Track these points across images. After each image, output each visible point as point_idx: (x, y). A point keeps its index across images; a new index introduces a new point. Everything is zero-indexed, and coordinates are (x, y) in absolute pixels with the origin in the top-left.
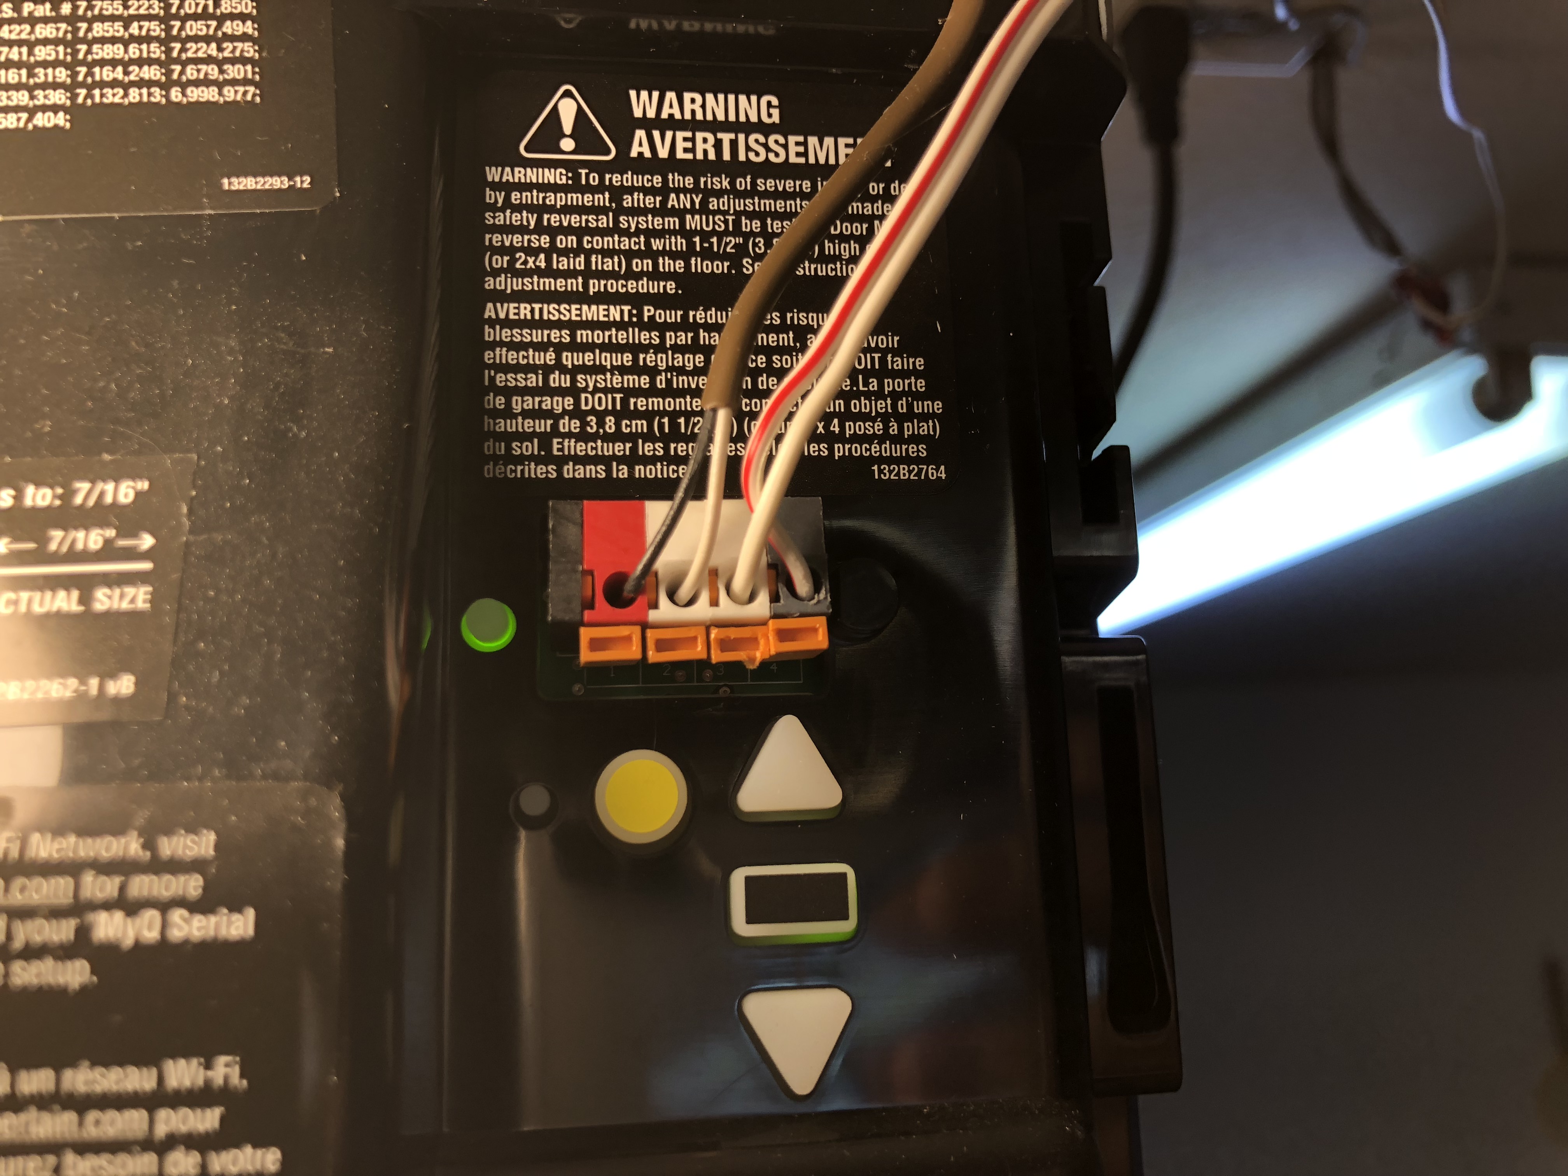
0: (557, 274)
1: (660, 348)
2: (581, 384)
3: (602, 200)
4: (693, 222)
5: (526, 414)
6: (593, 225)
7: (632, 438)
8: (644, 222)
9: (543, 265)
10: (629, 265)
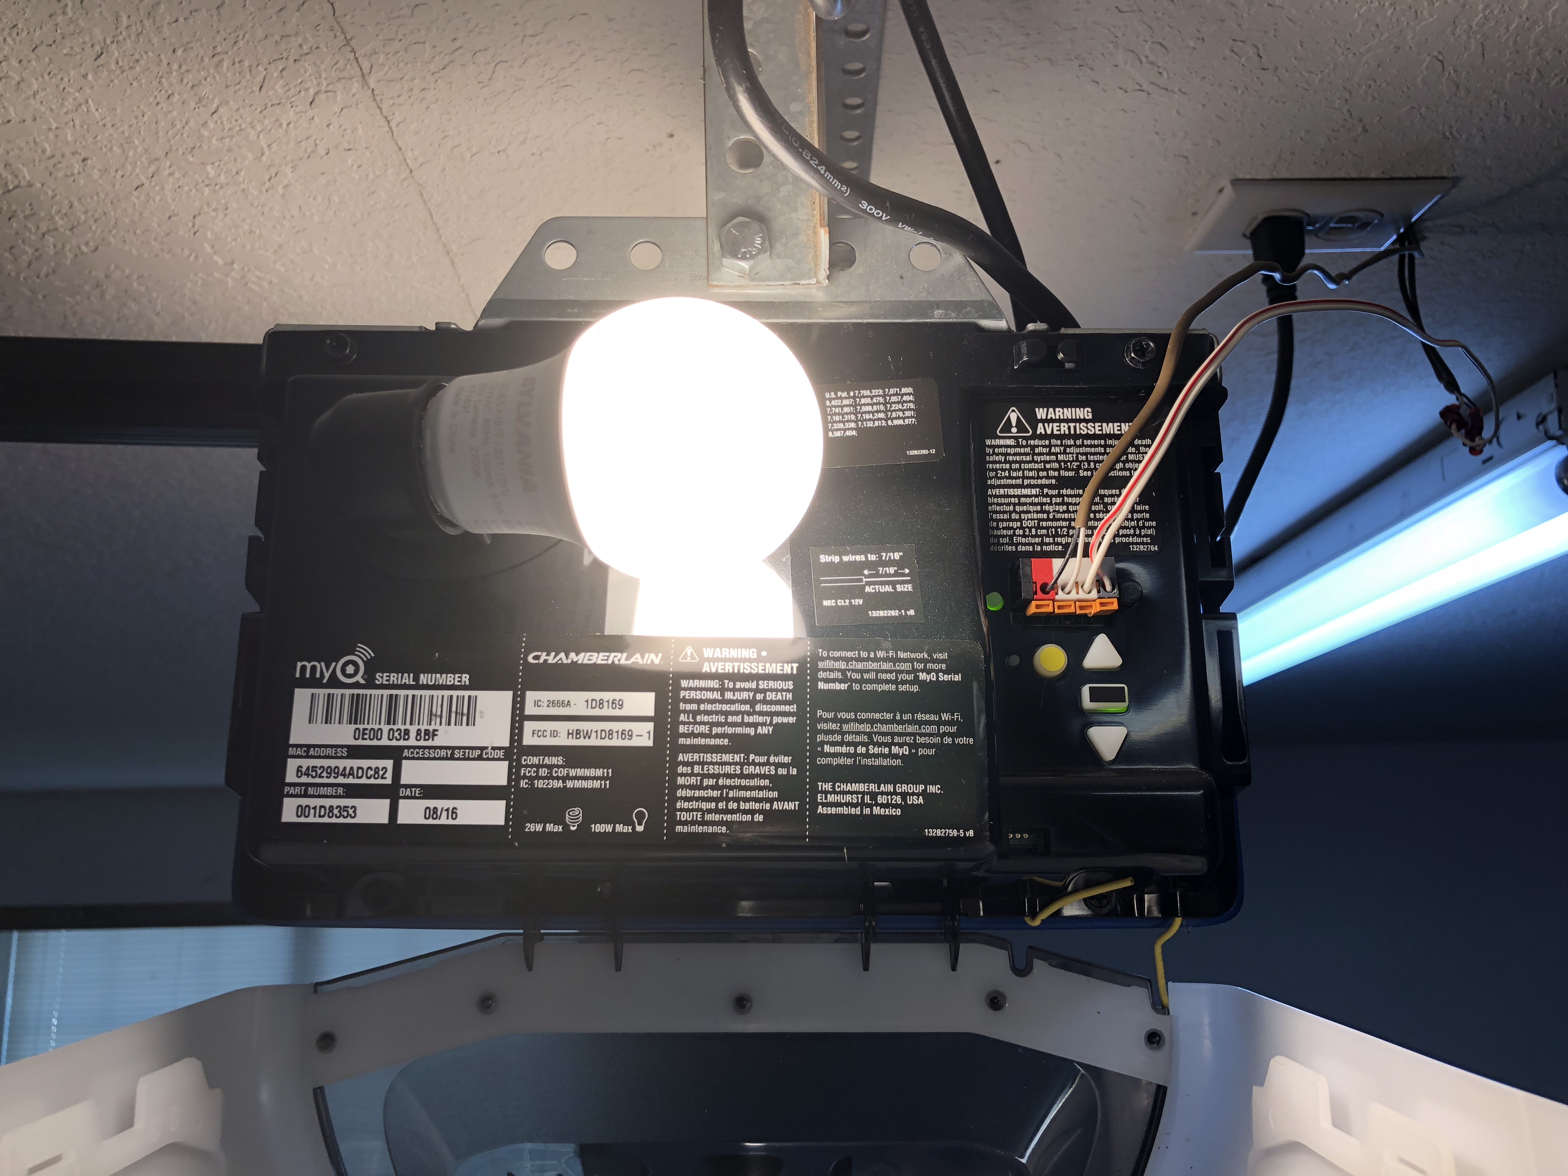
0: (1013, 478)
1: (1050, 504)
2: (1023, 518)
3: (1028, 450)
4: (1061, 457)
5: (1004, 528)
6: (1024, 460)
7: (1042, 536)
8: (1043, 458)
9: (1007, 475)
10: (1038, 474)
